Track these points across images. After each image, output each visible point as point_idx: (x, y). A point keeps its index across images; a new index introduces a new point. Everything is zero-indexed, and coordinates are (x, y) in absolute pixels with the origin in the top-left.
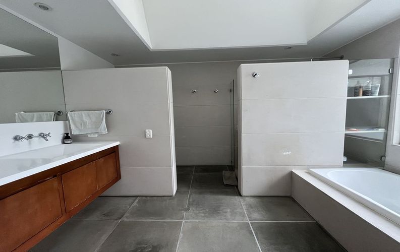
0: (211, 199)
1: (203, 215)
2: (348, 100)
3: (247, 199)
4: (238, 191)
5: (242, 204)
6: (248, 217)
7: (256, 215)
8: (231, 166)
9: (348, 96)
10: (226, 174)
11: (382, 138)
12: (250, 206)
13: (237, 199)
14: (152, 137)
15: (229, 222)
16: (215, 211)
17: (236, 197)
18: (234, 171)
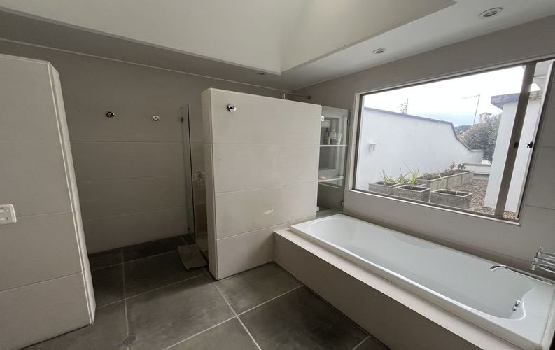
0: (171, 301)
1: (164, 337)
2: (321, 148)
3: (226, 282)
4: (210, 274)
5: (221, 292)
6: (235, 310)
7: (243, 303)
8: (188, 235)
9: (321, 144)
10: (184, 250)
11: (341, 184)
12: (232, 293)
13: (210, 288)
14: (15, 220)
15: (210, 330)
16: (185, 321)
17: (210, 285)
18: (195, 243)
